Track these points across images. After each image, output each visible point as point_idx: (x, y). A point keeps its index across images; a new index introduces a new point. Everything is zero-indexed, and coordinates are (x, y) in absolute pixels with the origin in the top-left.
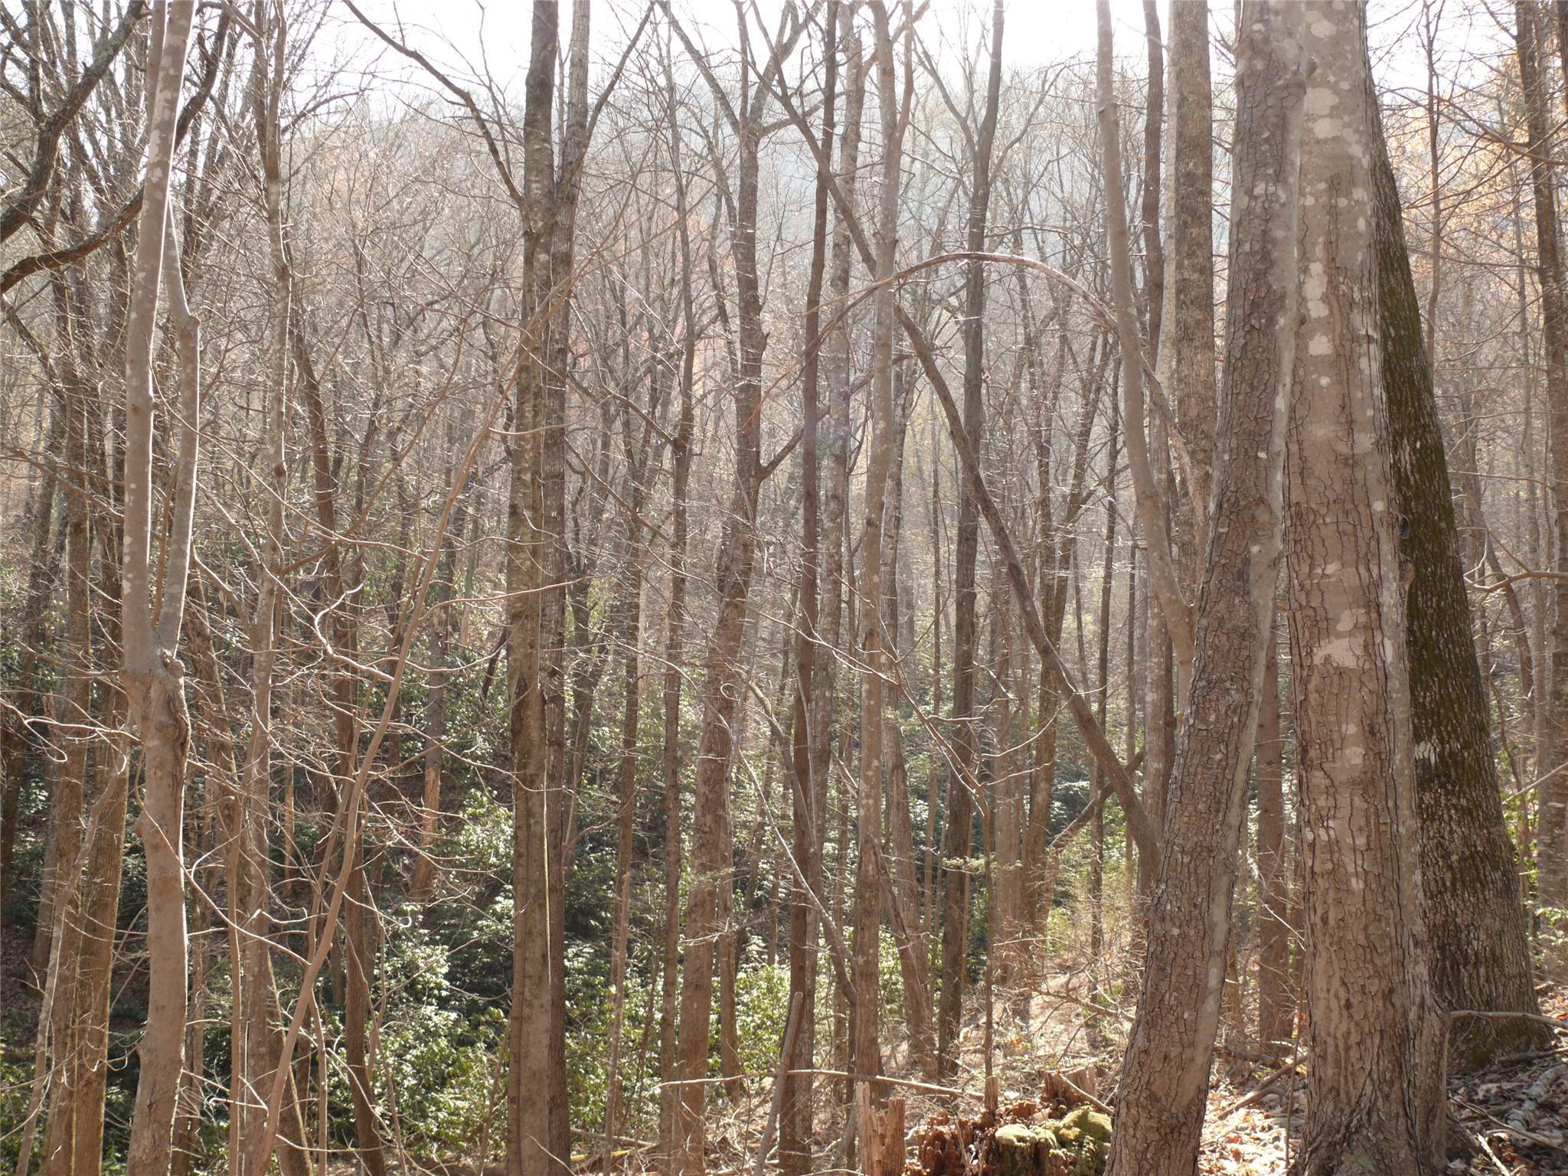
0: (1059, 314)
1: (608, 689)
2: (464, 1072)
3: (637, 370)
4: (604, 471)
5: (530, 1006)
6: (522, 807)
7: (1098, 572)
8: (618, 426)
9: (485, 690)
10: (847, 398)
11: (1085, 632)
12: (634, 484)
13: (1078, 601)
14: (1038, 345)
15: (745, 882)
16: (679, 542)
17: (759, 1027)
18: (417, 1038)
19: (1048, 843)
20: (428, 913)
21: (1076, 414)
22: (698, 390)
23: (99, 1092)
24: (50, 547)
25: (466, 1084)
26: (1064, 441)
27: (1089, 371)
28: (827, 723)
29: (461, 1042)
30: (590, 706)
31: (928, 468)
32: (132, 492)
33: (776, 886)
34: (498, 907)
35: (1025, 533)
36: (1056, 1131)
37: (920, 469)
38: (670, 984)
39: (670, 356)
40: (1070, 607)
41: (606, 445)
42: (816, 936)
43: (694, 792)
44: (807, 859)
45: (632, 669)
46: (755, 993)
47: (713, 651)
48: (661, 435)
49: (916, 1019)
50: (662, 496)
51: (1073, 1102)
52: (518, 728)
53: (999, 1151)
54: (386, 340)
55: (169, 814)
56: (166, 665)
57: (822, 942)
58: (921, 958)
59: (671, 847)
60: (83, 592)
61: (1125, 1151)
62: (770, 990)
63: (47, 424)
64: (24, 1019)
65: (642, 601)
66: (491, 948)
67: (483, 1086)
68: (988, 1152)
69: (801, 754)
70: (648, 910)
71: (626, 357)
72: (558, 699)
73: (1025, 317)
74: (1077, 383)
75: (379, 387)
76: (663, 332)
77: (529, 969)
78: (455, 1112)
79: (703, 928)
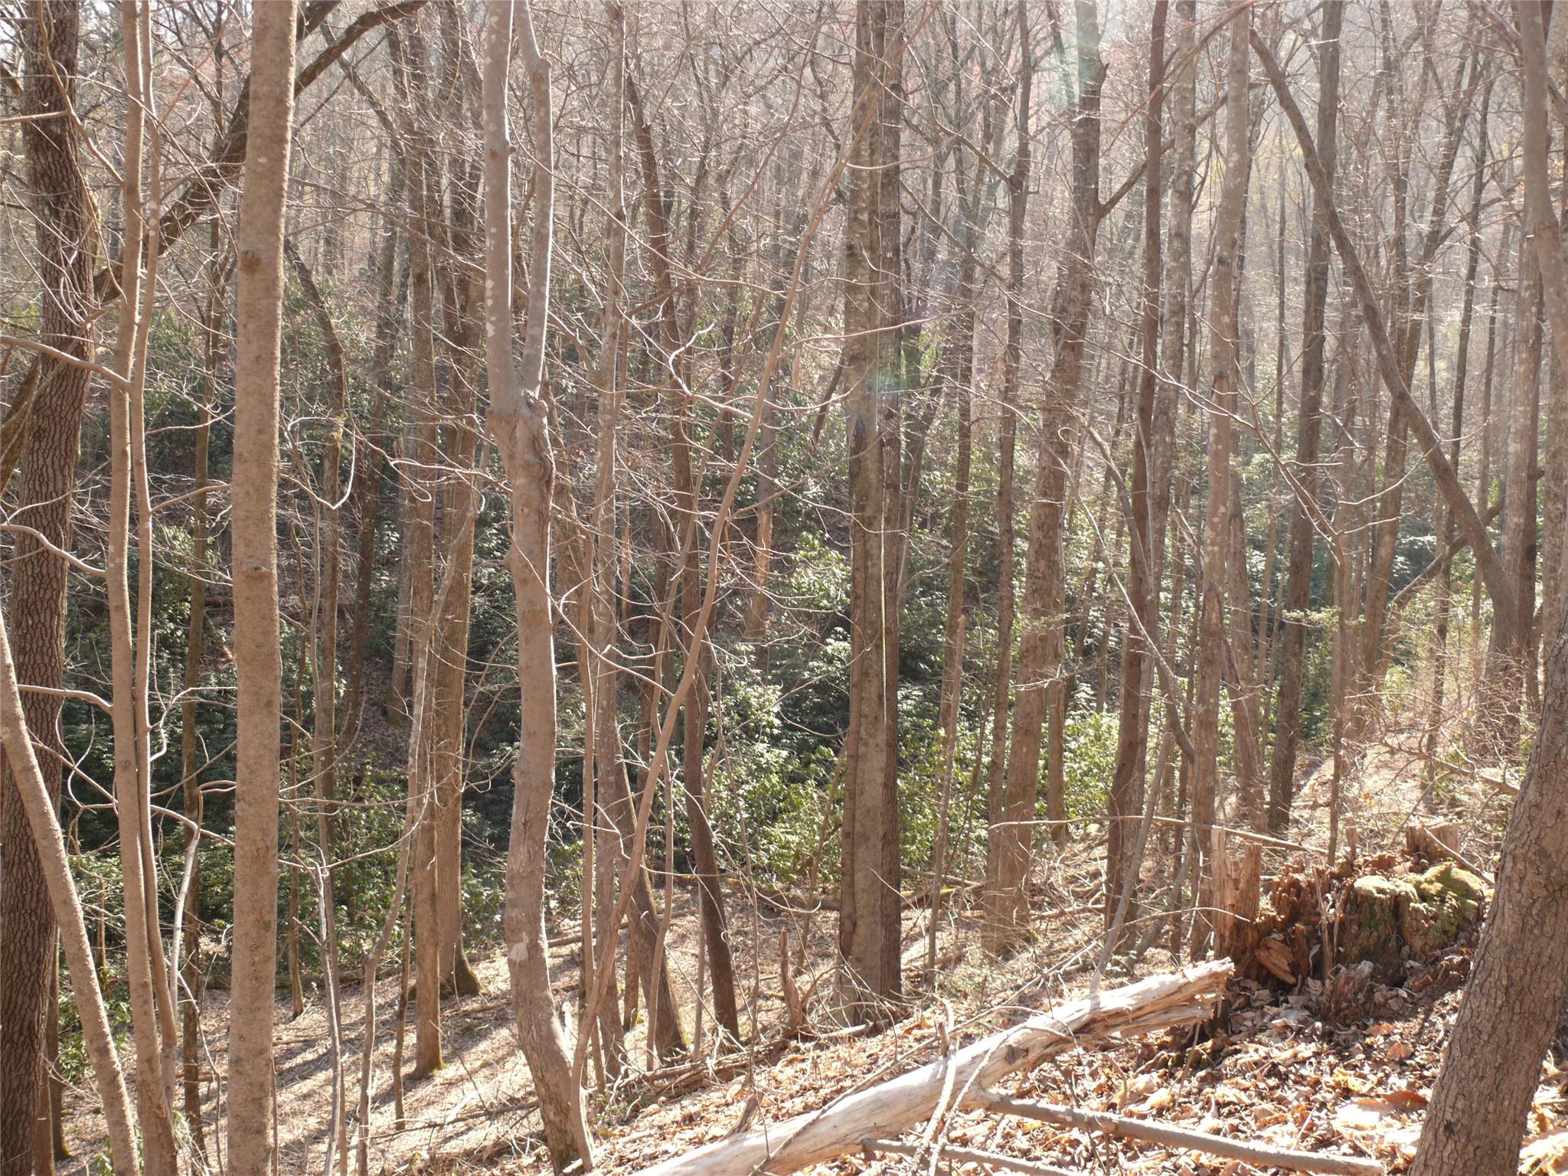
0: (1425, 33)
1: (939, 433)
2: (795, 808)
3: (969, 105)
4: (936, 211)
5: (866, 744)
6: (860, 550)
7: (1456, 316)
8: (951, 162)
9: (816, 433)
10: (1192, 130)
11: (1438, 379)
12: (965, 223)
13: (1432, 346)
14: (1397, 68)
15: (1076, 630)
16: (1016, 282)
17: (1085, 774)
18: (750, 773)
19: (1390, 598)
20: (761, 652)
21: (1439, 144)
22: (1032, 125)
23: (454, 814)
24: (392, 298)
25: (797, 819)
26: (1423, 173)
27: (1455, 96)
28: (1167, 469)
29: (792, 779)
30: (922, 450)
31: (1273, 206)
32: (493, 236)
33: (1106, 634)
34: (829, 649)
35: (1378, 274)
36: (1417, 885)
37: (1264, 207)
38: (999, 728)
39: (1004, 90)
40: (1423, 352)
41: (937, 184)
42: (1150, 685)
43: (1026, 538)
44: (1145, 607)
45: (965, 413)
46: (1082, 740)
47: (1050, 395)
48: (995, 171)
49: (1247, 771)
50: (996, 237)
51: (1435, 857)
52: (856, 471)
53: (1357, 902)
54: (714, 81)
55: (537, 550)
56: (529, 405)
57: (1155, 691)
58: (1254, 712)
59: (1004, 592)
60: (427, 341)
61: (1508, 906)
62: (1098, 738)
63: (386, 178)
64: (386, 744)
65: (975, 344)
66: (822, 688)
67: (813, 822)
68: (1345, 902)
69: (1139, 500)
70: (978, 655)
71: (958, 93)
72: (894, 442)
73: (1385, 39)
74: (1441, 111)
75: (708, 129)
76: (996, 64)
77: (866, 709)
78: (786, 846)
79: (1034, 674)
